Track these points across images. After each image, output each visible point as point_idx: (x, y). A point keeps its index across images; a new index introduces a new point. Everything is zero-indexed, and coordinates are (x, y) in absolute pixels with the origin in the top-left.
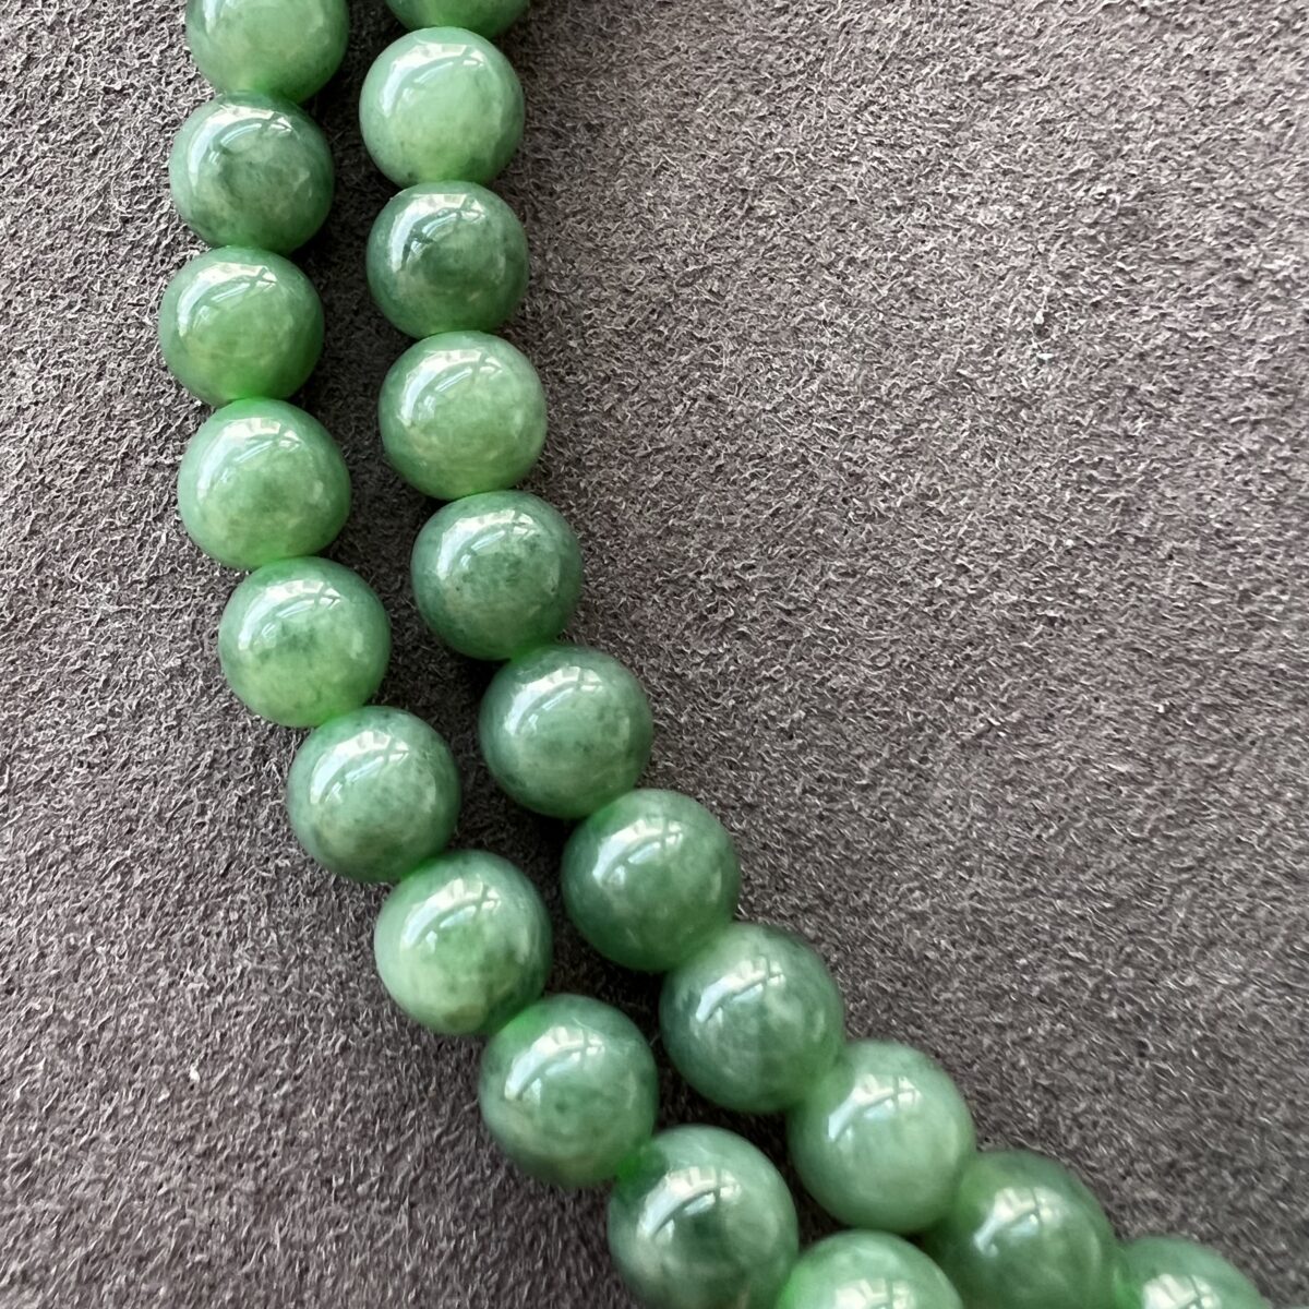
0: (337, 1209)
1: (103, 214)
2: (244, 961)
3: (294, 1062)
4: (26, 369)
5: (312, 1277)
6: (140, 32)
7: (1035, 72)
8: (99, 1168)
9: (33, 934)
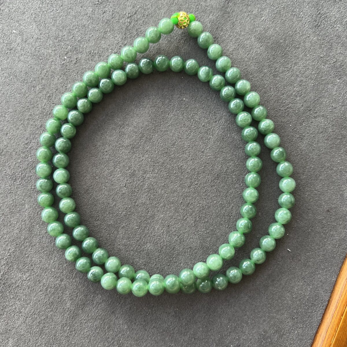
0: (68, 280)
1: (32, 188)
2: (56, 259)
3: (62, 267)
4: (26, 205)
5: (67, 287)
6: (32, 169)
7: (122, 160)
8: (46, 280)
9: (36, 259)
